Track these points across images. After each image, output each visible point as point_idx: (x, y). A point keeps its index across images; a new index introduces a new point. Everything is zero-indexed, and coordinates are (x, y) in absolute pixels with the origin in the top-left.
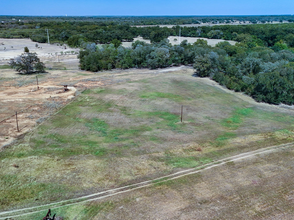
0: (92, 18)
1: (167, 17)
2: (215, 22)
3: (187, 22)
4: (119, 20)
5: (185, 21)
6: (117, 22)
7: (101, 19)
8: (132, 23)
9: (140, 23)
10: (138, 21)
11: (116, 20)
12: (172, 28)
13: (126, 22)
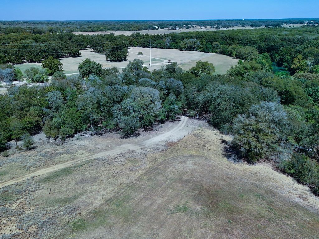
0: (27, 23)
1: (118, 22)
2: (174, 28)
3: (143, 27)
4: (61, 25)
5: (141, 27)
6: (58, 28)
7: (37, 24)
8: (77, 28)
9: (87, 29)
10: (85, 27)
11: (57, 25)
12: (131, 36)
13: (69, 28)
